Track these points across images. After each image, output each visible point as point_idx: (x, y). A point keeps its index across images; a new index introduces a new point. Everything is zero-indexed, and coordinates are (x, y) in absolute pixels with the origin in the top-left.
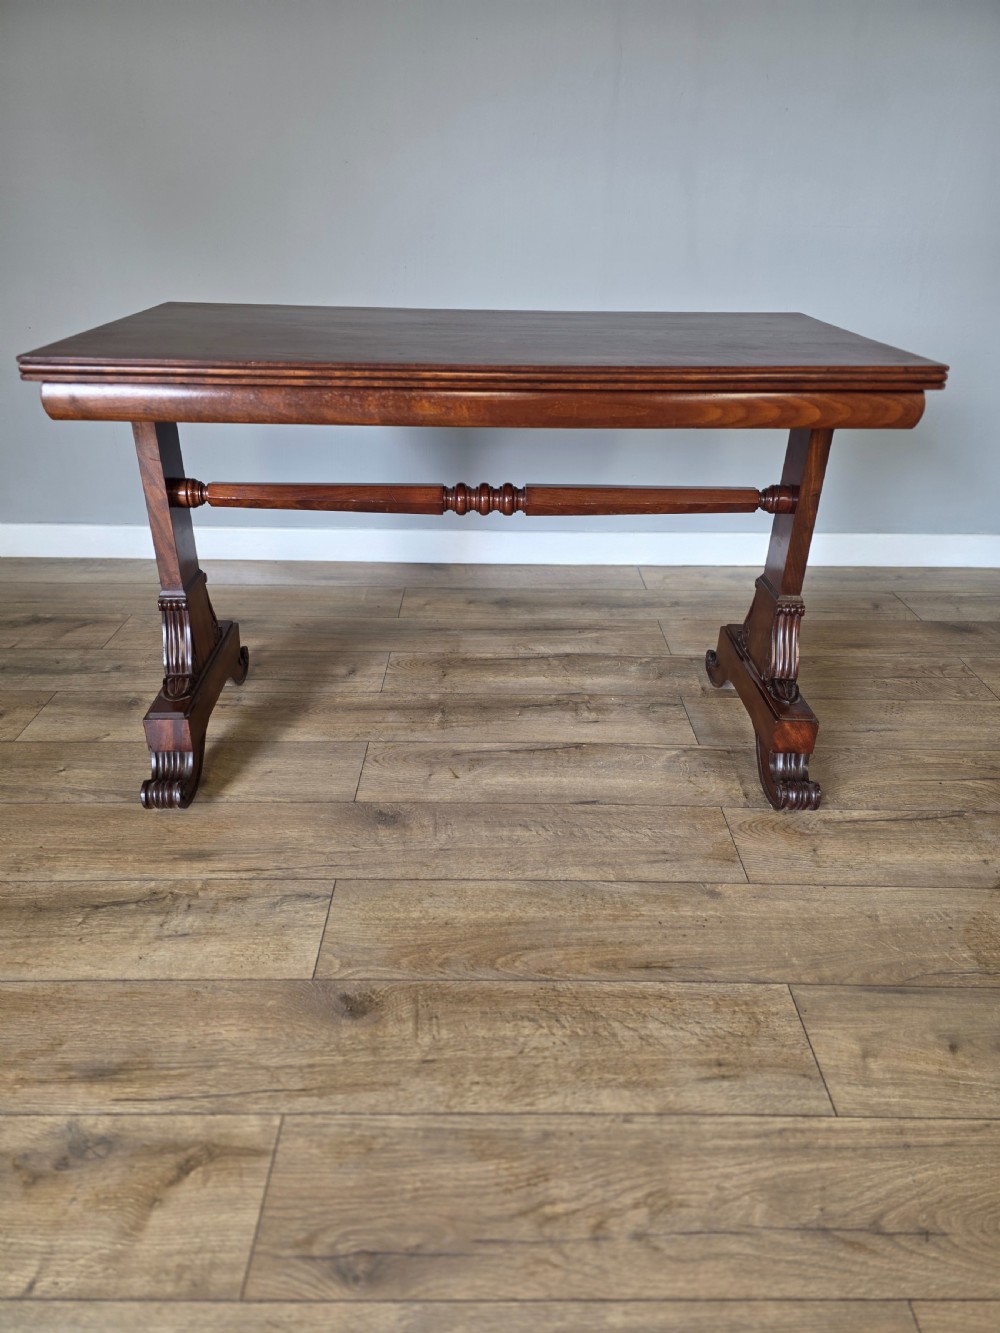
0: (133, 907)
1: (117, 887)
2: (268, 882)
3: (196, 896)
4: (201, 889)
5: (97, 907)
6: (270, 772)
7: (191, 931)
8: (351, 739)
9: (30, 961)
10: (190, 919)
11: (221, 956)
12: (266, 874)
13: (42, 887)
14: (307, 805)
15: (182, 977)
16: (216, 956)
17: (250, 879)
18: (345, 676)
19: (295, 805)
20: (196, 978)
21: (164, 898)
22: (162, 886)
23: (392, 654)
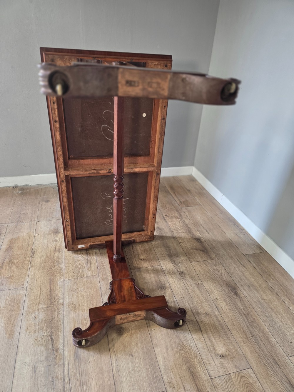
0: (51, 347)
1: (60, 337)
2: (62, 389)
3: (56, 365)
4: (59, 365)
5: (51, 336)
6: (132, 356)
7: (37, 373)
8: (166, 381)
9: (28, 331)
10: (43, 369)
11: (22, 390)
12: (67, 386)
13: (61, 316)
14: (112, 383)
15: (14, 381)
16: (23, 388)
17: (64, 381)
18: (216, 355)
19: (112, 377)
20: (13, 386)
21: (55, 355)
22: (60, 351)
23: (250, 370)
